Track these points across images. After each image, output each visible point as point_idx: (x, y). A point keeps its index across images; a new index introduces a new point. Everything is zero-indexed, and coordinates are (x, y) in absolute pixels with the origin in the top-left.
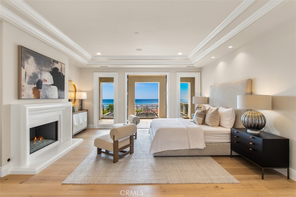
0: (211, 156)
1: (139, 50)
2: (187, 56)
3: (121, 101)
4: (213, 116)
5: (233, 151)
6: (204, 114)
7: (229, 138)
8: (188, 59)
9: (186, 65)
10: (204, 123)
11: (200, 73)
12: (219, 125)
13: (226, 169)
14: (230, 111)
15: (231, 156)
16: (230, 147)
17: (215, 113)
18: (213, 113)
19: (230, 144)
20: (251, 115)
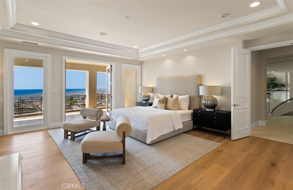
0: (184, 133)
1: (103, 34)
2: (138, 50)
3: (56, 91)
4: (175, 102)
5: (194, 126)
6: (166, 101)
7: (190, 117)
8: (138, 53)
9: (134, 57)
10: (166, 108)
11: (140, 66)
12: (179, 109)
13: (203, 138)
14: (186, 97)
15: (193, 130)
16: (192, 123)
17: (176, 100)
18: (175, 100)
19: (192, 121)
20: (209, 99)
